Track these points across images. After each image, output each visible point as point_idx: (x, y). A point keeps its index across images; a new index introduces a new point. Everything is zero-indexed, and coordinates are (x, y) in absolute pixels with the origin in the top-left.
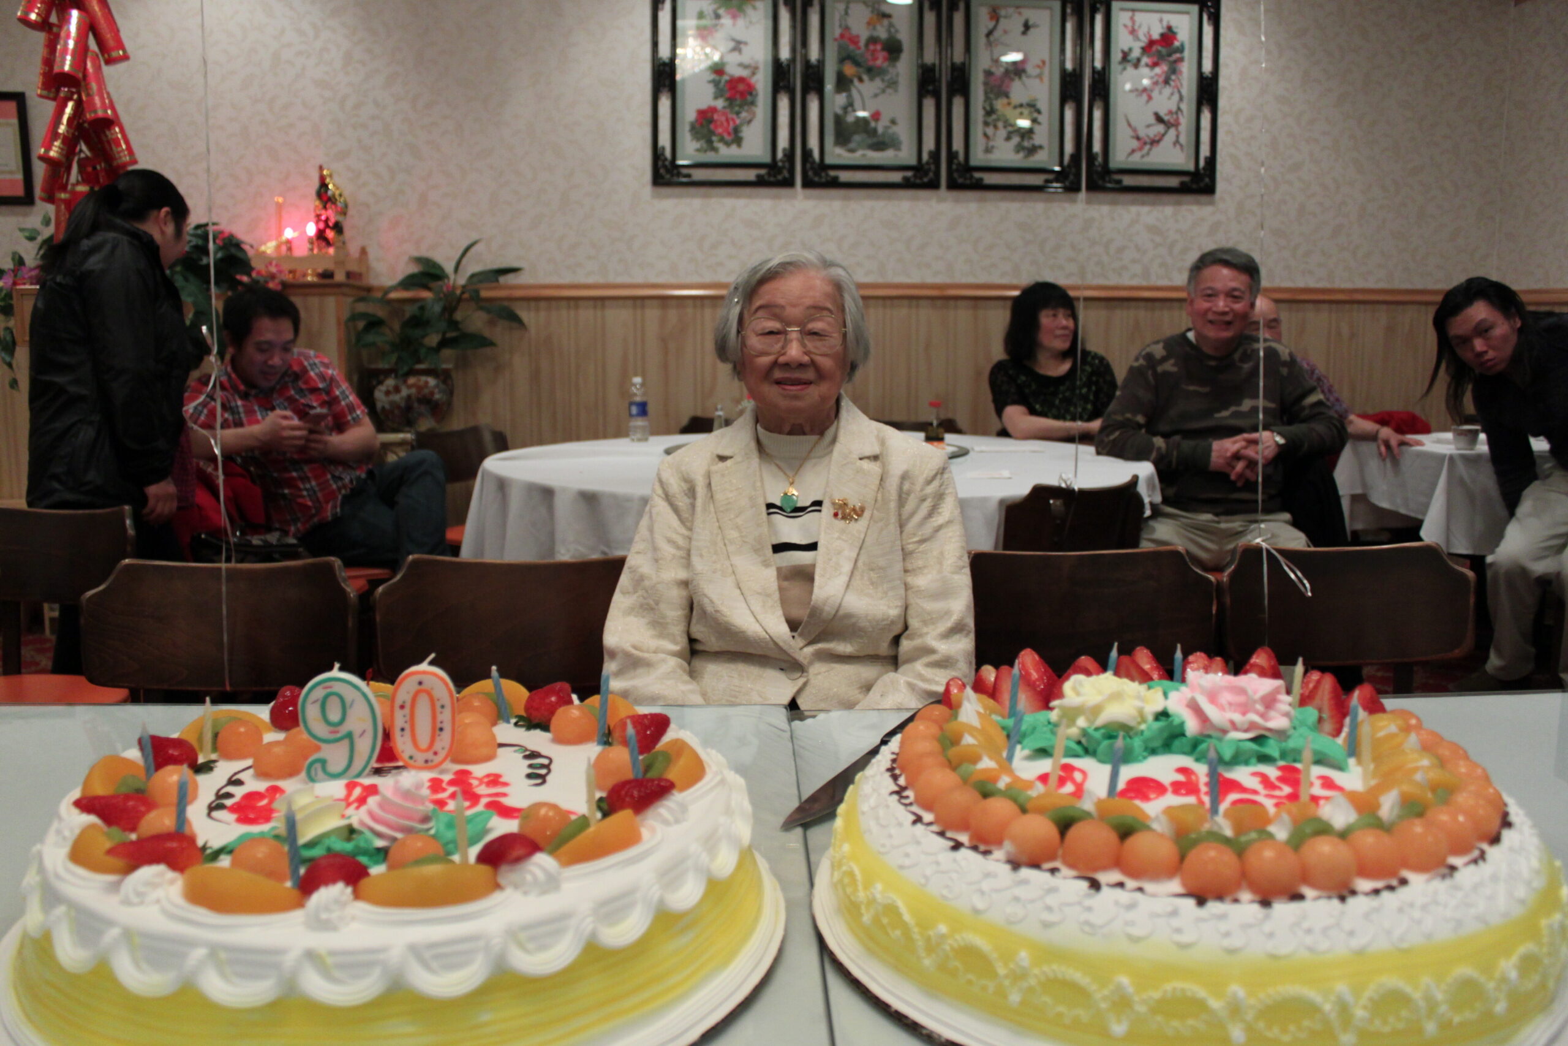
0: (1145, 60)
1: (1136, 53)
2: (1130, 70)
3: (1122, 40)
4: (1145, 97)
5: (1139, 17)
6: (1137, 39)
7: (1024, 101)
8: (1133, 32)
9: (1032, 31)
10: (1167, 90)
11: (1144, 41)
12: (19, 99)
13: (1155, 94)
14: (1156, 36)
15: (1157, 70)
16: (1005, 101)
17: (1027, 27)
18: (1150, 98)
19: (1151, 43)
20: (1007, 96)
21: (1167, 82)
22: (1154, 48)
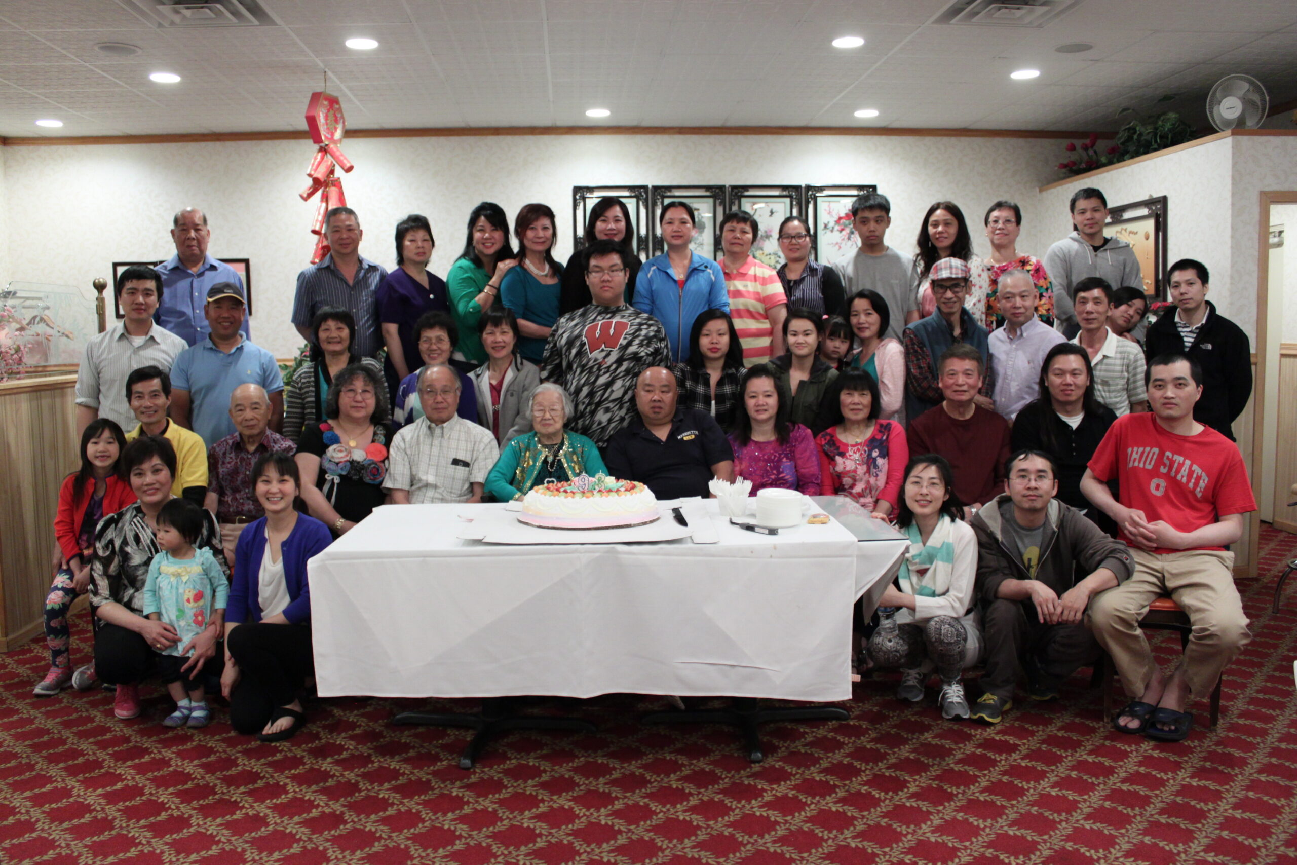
0: (837, 228)
1: (832, 224)
2: (828, 232)
3: (823, 218)
4: (837, 247)
5: (832, 205)
6: (832, 216)
7: (772, 252)
8: (830, 213)
9: (774, 215)
10: (850, 243)
11: (836, 218)
12: (246, 262)
13: (843, 245)
14: (843, 215)
15: (844, 232)
16: (761, 252)
17: (772, 213)
18: (840, 247)
19: (840, 218)
20: (762, 249)
21: (849, 239)
22: (842, 221)
